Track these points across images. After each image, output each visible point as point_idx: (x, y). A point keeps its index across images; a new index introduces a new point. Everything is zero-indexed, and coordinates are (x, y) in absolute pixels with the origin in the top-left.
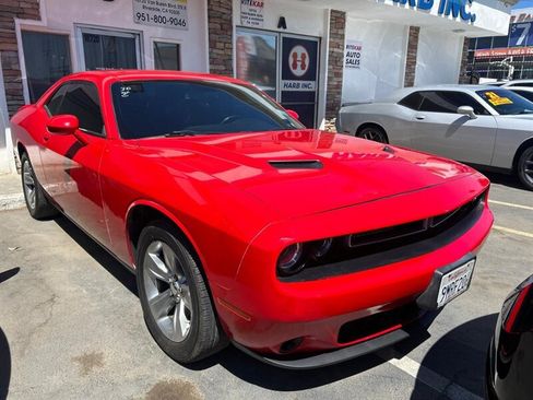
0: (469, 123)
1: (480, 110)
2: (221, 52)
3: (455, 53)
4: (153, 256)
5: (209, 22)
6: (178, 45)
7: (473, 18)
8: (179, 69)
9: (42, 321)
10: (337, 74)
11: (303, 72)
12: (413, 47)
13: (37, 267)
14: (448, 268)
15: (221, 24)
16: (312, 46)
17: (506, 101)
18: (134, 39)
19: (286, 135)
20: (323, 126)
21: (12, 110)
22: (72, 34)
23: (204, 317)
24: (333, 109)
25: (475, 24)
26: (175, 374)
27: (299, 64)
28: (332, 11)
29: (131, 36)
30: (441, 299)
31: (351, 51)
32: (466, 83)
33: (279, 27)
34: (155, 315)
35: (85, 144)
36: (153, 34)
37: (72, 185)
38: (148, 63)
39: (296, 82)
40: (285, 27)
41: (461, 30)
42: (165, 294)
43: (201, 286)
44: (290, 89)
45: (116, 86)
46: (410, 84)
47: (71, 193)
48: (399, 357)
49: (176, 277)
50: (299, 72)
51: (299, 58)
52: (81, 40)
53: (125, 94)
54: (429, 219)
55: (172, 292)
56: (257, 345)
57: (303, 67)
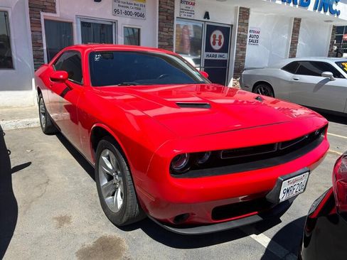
0: (329, 83)
1: (338, 75)
2: (166, 34)
3: (326, 36)
4: (104, 158)
5: (159, 15)
6: (139, 29)
7: (338, 13)
8: (139, 45)
10: (242, 48)
11: (220, 47)
12: (296, 31)
13: (42, 163)
14: (287, 176)
15: (167, 16)
16: (226, 31)
18: (112, 26)
19: (206, 88)
20: (231, 85)
21: (36, 68)
22: (75, 22)
23: (129, 198)
24: (238, 72)
25: (340, 17)
26: (112, 232)
27: (217, 42)
28: (240, 8)
29: (110, 23)
30: (282, 197)
31: (252, 34)
32: (333, 57)
33: (205, 18)
34: (104, 195)
35: (71, 89)
36: (124, 22)
37: (67, 115)
38: (120, 40)
39: (215, 53)
40: (209, 18)
41: (331, 21)
42: (110, 183)
43: (128, 178)
44: (210, 58)
45: (92, 54)
46: (293, 56)
47: (66, 120)
48: (257, 234)
49: (116, 172)
50: (217, 47)
51: (217, 38)
52: (80, 25)
54: (279, 143)
55: (115, 181)
56: (161, 217)
57: (220, 44)
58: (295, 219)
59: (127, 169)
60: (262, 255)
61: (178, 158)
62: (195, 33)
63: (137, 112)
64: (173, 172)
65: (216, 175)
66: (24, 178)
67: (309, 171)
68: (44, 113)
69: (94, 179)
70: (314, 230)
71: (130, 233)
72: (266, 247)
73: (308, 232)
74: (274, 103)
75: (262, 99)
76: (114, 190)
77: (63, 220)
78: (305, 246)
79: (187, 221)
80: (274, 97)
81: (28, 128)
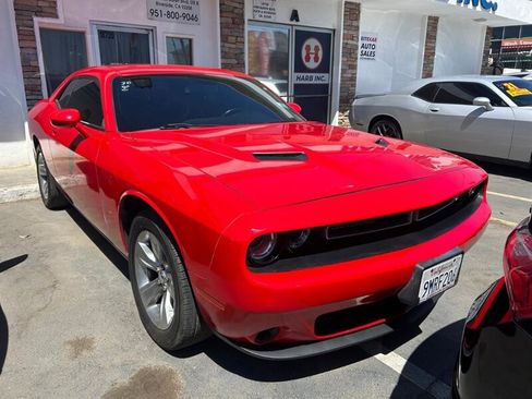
0: (485, 115)
1: (497, 101)
2: (234, 46)
3: (477, 43)
4: (142, 245)
5: (221, 17)
6: (190, 40)
7: (494, 7)
8: (191, 64)
9: (41, 305)
10: (351, 66)
11: (316, 65)
12: (431, 37)
13: (44, 255)
14: (430, 262)
15: (233, 19)
16: (326, 39)
17: (525, 92)
18: (148, 35)
19: (297, 128)
20: (335, 122)
21: (31, 104)
22: (88, 30)
24: (346, 102)
25: (497, 12)
26: (160, 360)
27: (312, 56)
28: (346, 3)
29: (145, 32)
30: (423, 295)
31: (366, 42)
32: (488, 74)
33: (292, 20)
34: (145, 303)
35: (86, 137)
36: (166, 29)
38: (161, 58)
39: (309, 75)
40: (298, 20)
41: (484, 20)
42: (154, 283)
43: (181, 275)
44: (302, 82)
45: (117, 81)
46: (428, 74)
48: (385, 353)
49: (162, 266)
50: (312, 64)
51: (312, 51)
52: (96, 36)
53: (124, 88)
54: (415, 211)
55: (160, 280)
56: (234, 335)
57: (316, 59)
58: (442, 326)
59: (179, 261)
60: (394, 385)
61: (260, 241)
62: (278, 44)
63: (191, 171)
64: (251, 263)
65: (319, 265)
66: (17, 281)
67: (463, 253)
68: (45, 175)
69: (128, 277)
70: (477, 346)
71: (187, 360)
72: (400, 372)
73: (468, 349)
74: (402, 148)
75: (386, 143)
76: (159, 295)
77: (81, 345)
78: (463, 371)
79: (276, 339)
80: (402, 138)
81: (22, 201)
